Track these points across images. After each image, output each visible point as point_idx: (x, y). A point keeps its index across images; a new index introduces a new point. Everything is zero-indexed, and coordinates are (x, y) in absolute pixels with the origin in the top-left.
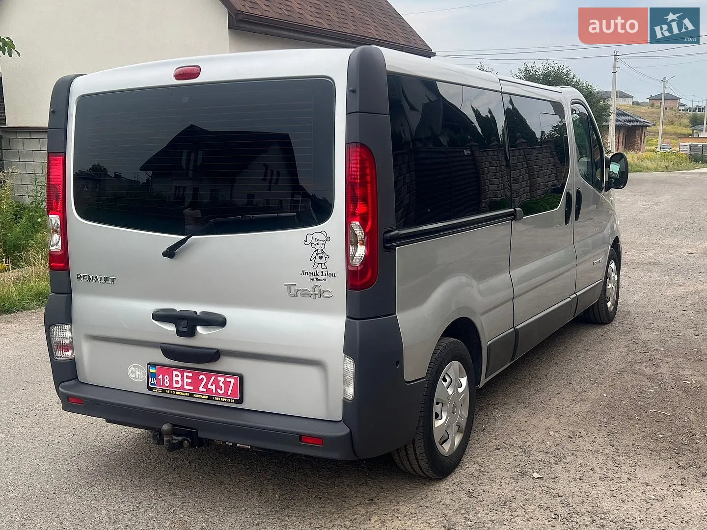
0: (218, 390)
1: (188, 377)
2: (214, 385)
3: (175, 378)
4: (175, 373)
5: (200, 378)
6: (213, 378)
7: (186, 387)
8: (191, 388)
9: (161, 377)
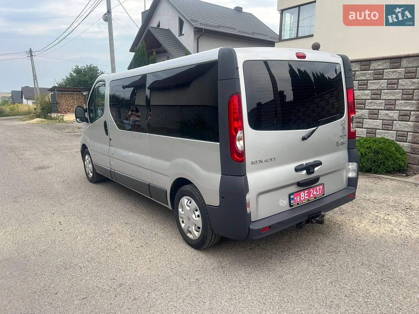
0: (317, 193)
1: (306, 193)
2: (316, 192)
3: (302, 196)
4: (301, 193)
5: (311, 191)
6: (315, 189)
7: (306, 198)
8: (308, 197)
9: (296, 198)
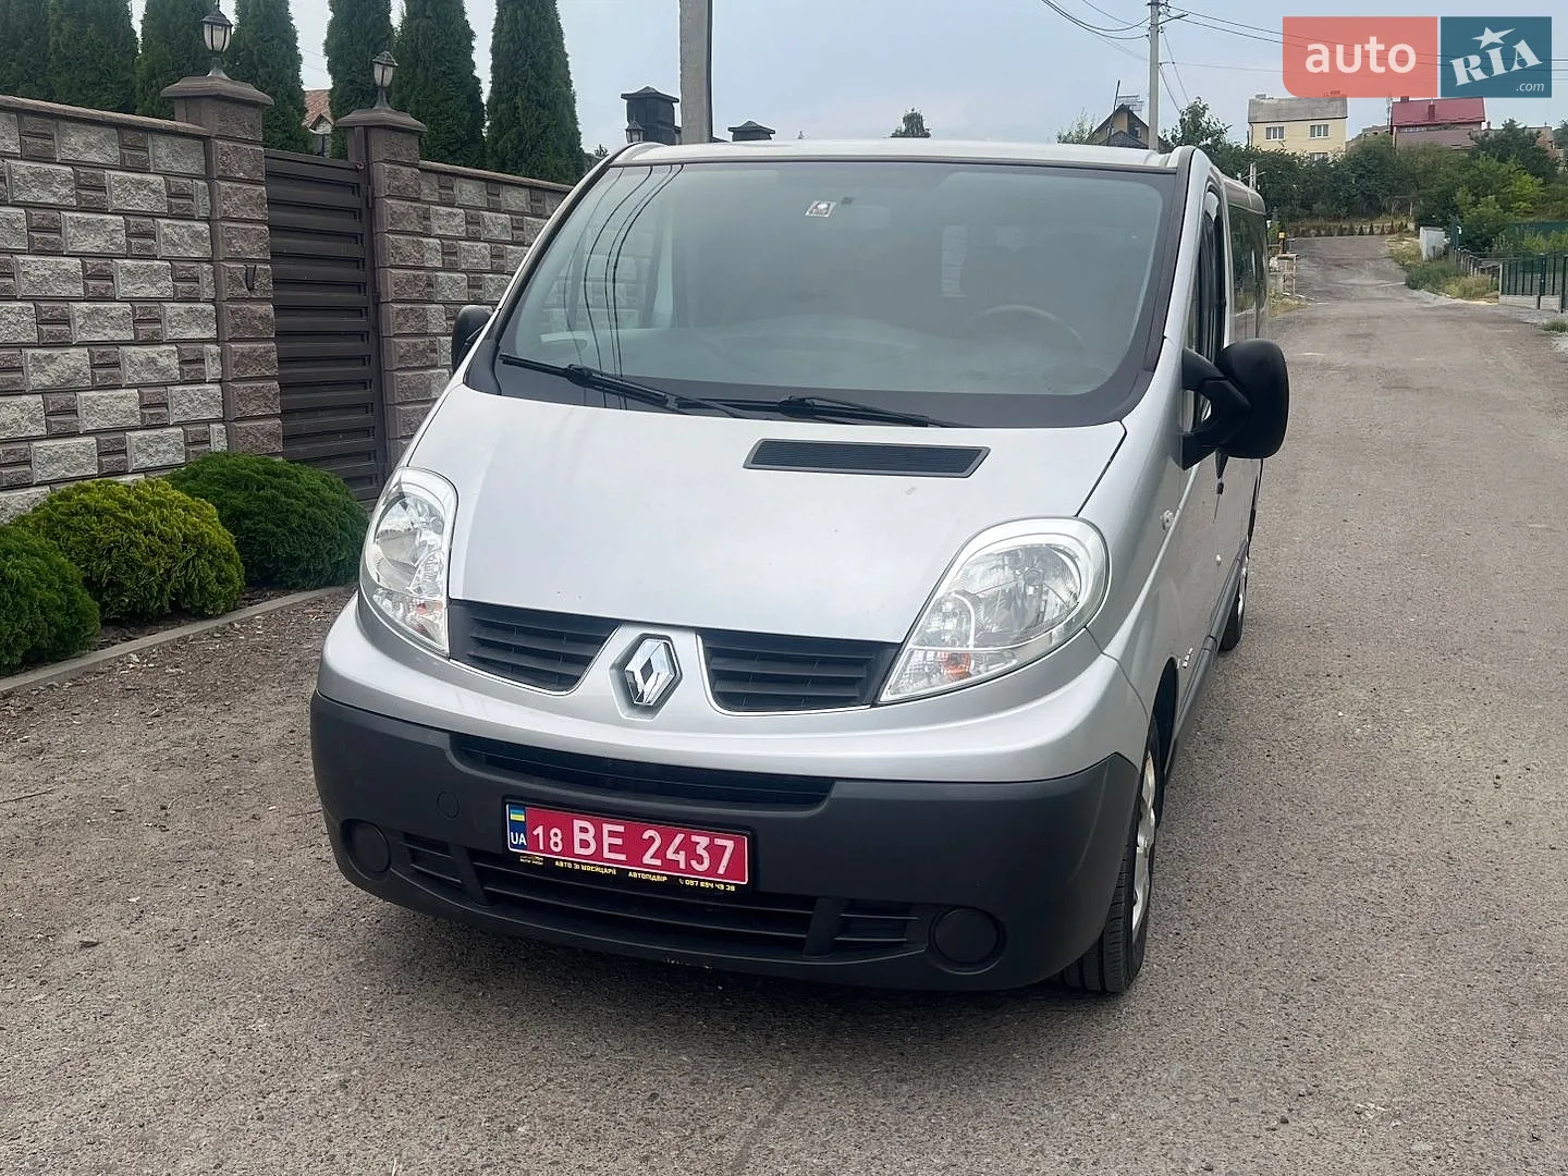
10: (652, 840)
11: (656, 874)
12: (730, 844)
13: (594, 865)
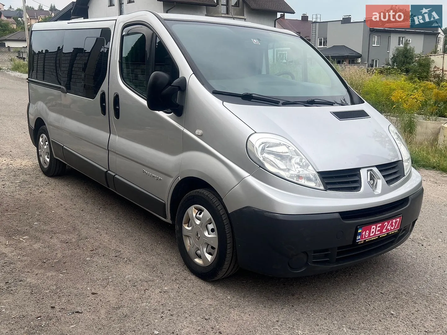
10: (386, 224)
11: (385, 234)
12: (398, 220)
13: (374, 237)
